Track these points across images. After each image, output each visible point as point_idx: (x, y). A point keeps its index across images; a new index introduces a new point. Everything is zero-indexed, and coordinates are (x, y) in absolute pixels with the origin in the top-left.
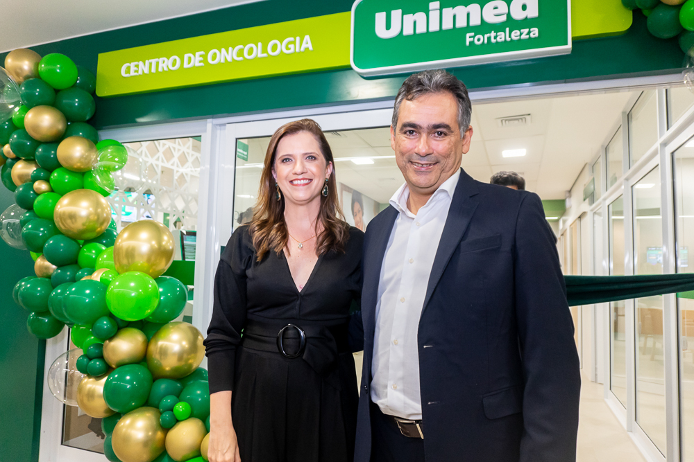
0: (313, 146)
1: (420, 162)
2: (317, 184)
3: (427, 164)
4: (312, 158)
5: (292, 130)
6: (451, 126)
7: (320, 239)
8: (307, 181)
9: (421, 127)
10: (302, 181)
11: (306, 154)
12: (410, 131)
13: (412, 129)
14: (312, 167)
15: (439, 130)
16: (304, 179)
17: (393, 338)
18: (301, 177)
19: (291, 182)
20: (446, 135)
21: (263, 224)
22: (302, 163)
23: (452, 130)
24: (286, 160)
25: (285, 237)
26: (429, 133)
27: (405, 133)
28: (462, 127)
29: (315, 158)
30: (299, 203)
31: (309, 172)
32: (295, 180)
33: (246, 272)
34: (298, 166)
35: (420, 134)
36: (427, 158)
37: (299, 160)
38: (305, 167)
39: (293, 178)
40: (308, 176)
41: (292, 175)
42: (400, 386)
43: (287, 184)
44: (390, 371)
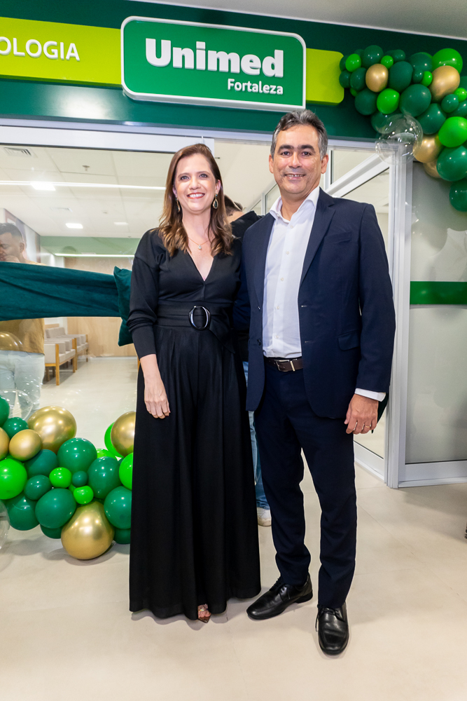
0: (206, 168)
1: (292, 173)
2: (209, 198)
3: (297, 175)
4: (204, 175)
5: (188, 152)
6: (314, 147)
7: (214, 244)
8: (201, 195)
9: (293, 148)
10: (197, 195)
11: (200, 172)
12: (285, 153)
13: (287, 150)
14: (205, 183)
15: (305, 150)
16: (198, 193)
17: (276, 305)
18: (195, 191)
19: (188, 196)
20: (310, 154)
21: (168, 229)
22: (196, 180)
23: (315, 150)
24: (184, 178)
25: (186, 239)
26: (299, 153)
27: (281, 154)
28: (321, 152)
29: (207, 176)
30: (193, 213)
31: (202, 188)
32: (191, 194)
33: (161, 267)
34: (193, 182)
35: (292, 154)
36: (297, 170)
37: (194, 178)
38: (198, 183)
39: (189, 192)
40: (202, 190)
41: (189, 190)
42: (281, 336)
43: (185, 197)
44: (274, 327)
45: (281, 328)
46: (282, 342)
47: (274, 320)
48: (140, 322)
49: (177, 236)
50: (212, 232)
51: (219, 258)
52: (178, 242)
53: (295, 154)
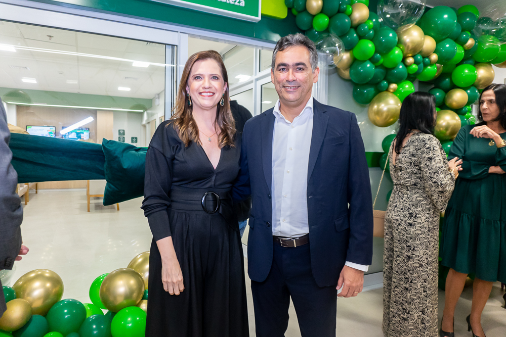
0: (218, 72)
1: (289, 85)
2: (218, 97)
3: (293, 87)
4: (215, 77)
5: (203, 56)
6: (306, 64)
7: (221, 137)
8: (211, 94)
9: (289, 65)
10: (208, 94)
11: (212, 75)
12: (282, 69)
13: (284, 67)
14: (216, 84)
15: (299, 67)
16: (209, 92)
17: (284, 194)
18: (207, 90)
19: (200, 93)
20: (303, 69)
21: (182, 121)
22: (209, 81)
23: (307, 66)
24: (197, 78)
25: (197, 133)
26: (293, 69)
27: (280, 70)
28: (313, 66)
29: (218, 78)
30: (204, 109)
31: (213, 88)
32: (203, 92)
33: (176, 157)
34: (206, 83)
35: (288, 70)
36: (293, 83)
37: (207, 78)
38: (210, 84)
39: (201, 90)
40: (213, 90)
41: (201, 88)
42: (288, 220)
43: (197, 94)
44: (282, 212)
45: (288, 213)
46: (289, 225)
47: (282, 206)
48: (157, 207)
49: (190, 129)
50: (218, 127)
51: (225, 149)
52: (191, 134)
53: (291, 70)
